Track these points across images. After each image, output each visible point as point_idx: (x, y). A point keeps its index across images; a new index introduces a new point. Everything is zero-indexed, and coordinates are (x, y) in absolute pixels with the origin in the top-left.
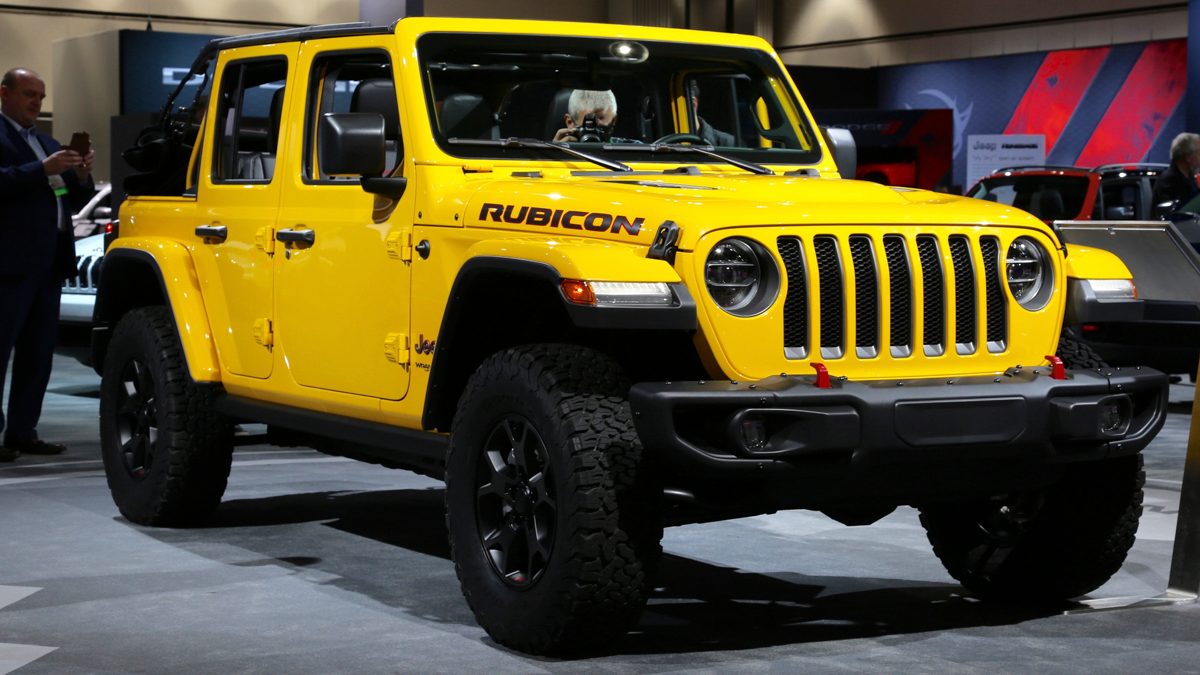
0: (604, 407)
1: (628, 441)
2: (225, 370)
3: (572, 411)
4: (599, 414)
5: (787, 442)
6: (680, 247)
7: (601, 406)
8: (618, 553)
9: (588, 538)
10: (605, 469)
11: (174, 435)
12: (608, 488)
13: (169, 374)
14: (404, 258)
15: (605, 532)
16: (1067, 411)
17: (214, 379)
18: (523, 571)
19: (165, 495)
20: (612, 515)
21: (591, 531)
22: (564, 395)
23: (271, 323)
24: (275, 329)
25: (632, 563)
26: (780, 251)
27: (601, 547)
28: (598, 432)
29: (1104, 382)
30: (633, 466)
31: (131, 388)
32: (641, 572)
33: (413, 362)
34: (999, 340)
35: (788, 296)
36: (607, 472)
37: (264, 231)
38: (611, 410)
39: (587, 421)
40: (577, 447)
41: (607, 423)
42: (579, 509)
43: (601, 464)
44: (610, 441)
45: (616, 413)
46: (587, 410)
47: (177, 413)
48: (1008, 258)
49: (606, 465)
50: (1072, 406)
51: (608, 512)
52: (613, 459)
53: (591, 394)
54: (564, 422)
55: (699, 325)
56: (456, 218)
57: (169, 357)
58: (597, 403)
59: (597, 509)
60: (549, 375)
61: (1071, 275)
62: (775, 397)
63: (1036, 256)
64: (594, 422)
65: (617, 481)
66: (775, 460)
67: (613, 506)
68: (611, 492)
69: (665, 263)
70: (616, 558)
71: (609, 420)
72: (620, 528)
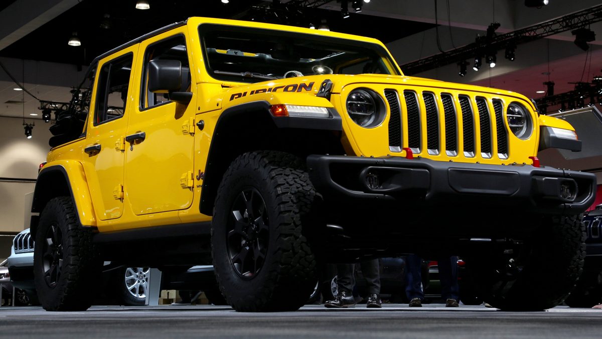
0: (294, 174)
1: (306, 190)
2: (98, 220)
3: (277, 175)
4: (291, 177)
5: (392, 185)
6: (333, 92)
7: (292, 173)
8: (302, 249)
9: (286, 239)
10: (294, 203)
11: (72, 258)
12: (296, 213)
13: (70, 226)
14: (190, 132)
15: (294, 236)
16: (542, 181)
17: (93, 225)
18: (252, 272)
19: (66, 292)
20: (298, 228)
21: (286, 236)
22: (272, 167)
23: (122, 187)
24: (124, 190)
25: (309, 255)
26: (386, 97)
27: (292, 244)
28: (291, 185)
29: (562, 171)
30: (309, 202)
31: (50, 241)
32: (314, 261)
33: (195, 186)
34: (504, 153)
35: (390, 120)
36: (295, 205)
37: (120, 141)
38: (298, 175)
39: (285, 179)
40: (280, 192)
41: (295, 182)
42: (280, 225)
43: (292, 201)
44: (297, 190)
45: (300, 177)
46: (285, 175)
47: (73, 246)
48: (507, 114)
49: (295, 201)
50: (544, 179)
51: (296, 226)
52: (298, 198)
53: (287, 167)
54: (273, 181)
55: (343, 130)
56: (218, 105)
57: (70, 218)
58: (290, 173)
59: (290, 224)
60: (265, 159)
61: (542, 124)
62: (384, 161)
63: (522, 114)
64: (288, 180)
65: (300, 210)
66: (385, 195)
67: (298, 223)
68: (298, 215)
69: (325, 99)
70: (300, 251)
71: (296, 180)
72: (303, 235)
